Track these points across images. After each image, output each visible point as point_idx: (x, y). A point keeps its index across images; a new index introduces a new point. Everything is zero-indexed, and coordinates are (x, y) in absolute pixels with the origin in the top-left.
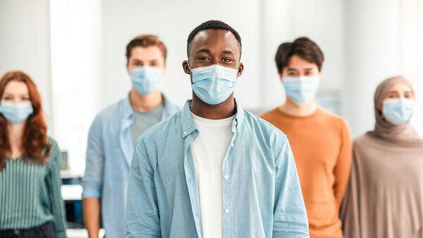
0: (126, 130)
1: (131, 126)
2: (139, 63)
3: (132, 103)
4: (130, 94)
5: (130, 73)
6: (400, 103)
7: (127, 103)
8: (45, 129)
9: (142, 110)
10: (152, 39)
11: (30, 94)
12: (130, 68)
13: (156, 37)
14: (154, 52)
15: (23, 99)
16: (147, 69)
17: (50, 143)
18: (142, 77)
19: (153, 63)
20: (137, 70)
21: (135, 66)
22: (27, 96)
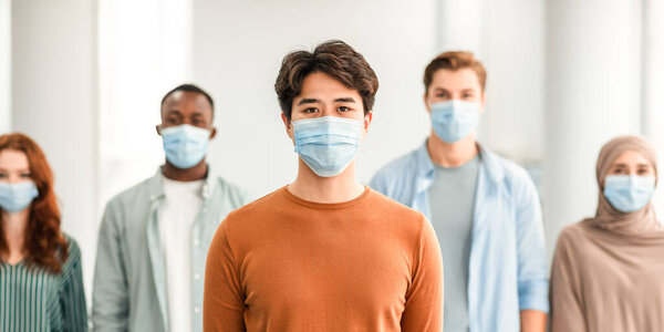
0: (423, 193)
1: (430, 189)
2: (444, 94)
3: (431, 155)
4: (427, 142)
5: (429, 109)
6: (630, 183)
7: (424, 154)
8: (58, 221)
9: (446, 165)
10: (464, 57)
11: (31, 168)
12: (429, 101)
13: (471, 54)
14: (467, 78)
15: (23, 175)
16: (457, 103)
17: (67, 241)
18: (449, 116)
19: (465, 95)
20: (442, 104)
21: (438, 99)
22: (27, 172)
